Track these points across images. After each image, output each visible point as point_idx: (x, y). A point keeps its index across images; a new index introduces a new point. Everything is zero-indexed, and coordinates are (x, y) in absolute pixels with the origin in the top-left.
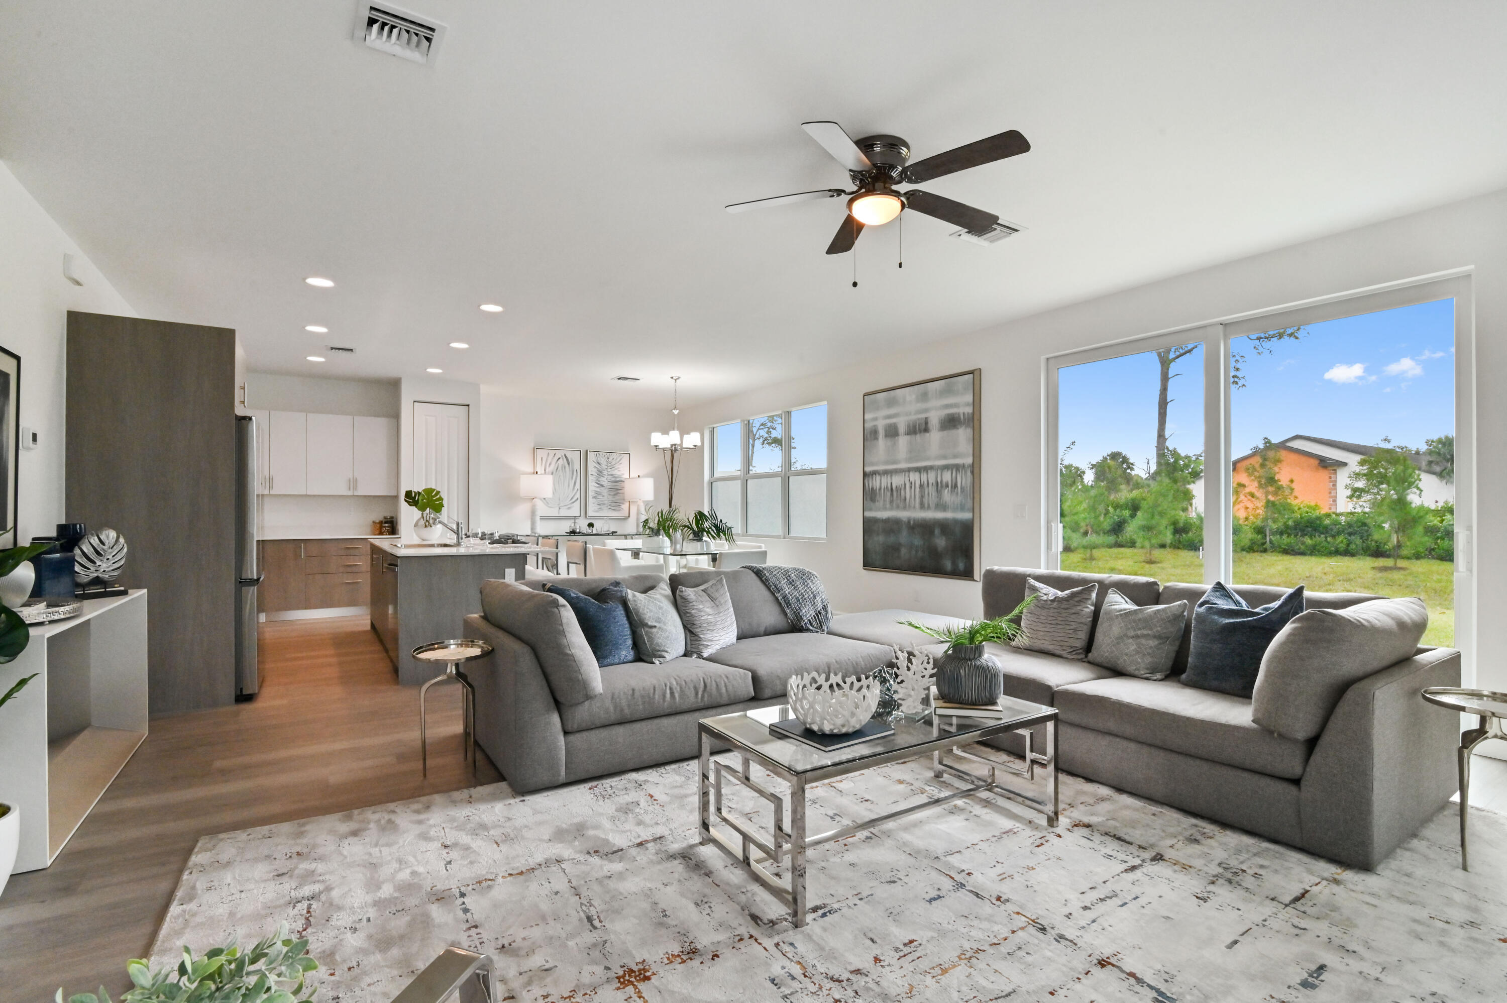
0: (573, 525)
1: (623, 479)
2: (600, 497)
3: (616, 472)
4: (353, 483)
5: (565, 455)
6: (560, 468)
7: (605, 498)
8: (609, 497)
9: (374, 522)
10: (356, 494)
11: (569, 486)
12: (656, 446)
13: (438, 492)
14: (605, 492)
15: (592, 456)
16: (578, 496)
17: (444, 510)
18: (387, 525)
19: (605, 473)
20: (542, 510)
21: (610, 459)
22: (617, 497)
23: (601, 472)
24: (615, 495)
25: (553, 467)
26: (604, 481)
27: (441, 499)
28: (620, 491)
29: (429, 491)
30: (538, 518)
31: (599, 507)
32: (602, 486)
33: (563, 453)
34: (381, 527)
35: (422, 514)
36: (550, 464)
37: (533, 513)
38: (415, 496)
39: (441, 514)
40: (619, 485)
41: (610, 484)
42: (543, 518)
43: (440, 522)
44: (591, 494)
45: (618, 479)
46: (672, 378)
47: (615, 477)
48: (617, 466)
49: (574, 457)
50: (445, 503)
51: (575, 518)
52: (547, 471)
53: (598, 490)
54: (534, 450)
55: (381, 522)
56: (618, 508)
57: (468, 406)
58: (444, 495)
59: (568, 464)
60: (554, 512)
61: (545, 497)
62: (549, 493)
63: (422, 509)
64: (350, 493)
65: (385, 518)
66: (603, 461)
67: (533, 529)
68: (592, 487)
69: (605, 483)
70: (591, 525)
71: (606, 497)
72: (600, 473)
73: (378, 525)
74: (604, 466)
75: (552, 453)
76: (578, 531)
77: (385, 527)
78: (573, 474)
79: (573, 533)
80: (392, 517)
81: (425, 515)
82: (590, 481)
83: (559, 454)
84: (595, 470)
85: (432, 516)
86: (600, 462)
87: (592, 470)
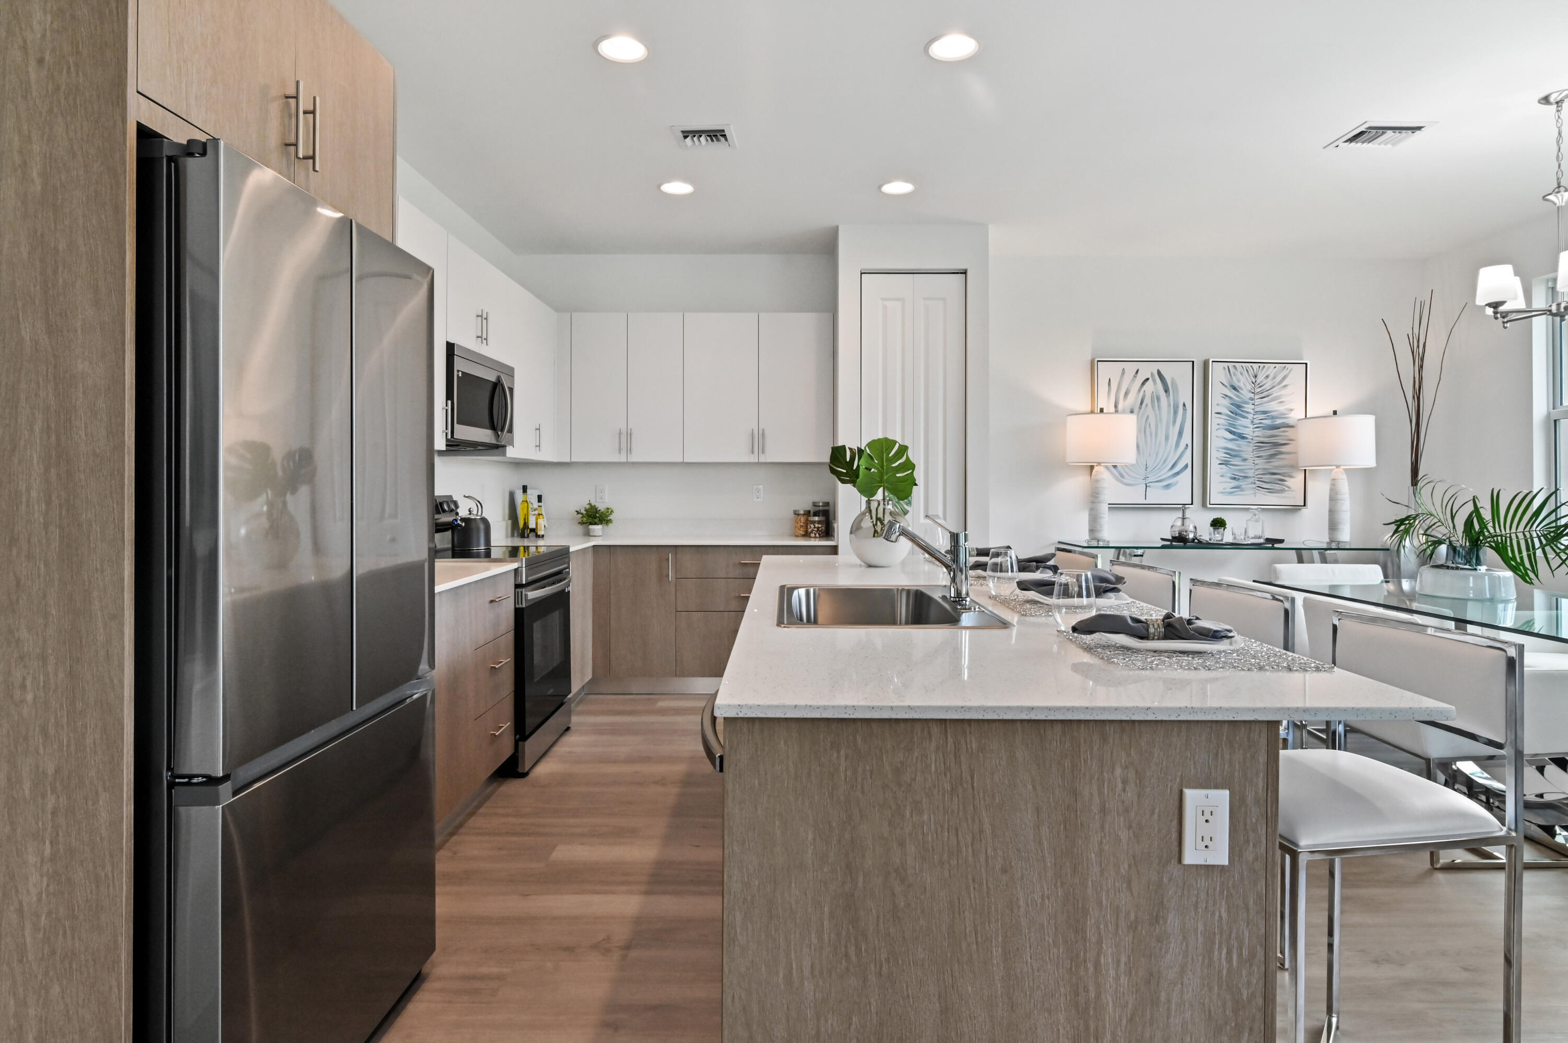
0: (1179, 523)
1: (1291, 422)
2: (1235, 461)
3: (1273, 406)
4: (758, 440)
5: (1159, 373)
6: (1147, 400)
7: (1249, 464)
8: (1258, 461)
9: (796, 513)
10: (762, 460)
11: (1167, 438)
12: (1495, 305)
13: (903, 449)
14: (1247, 450)
15: (1217, 374)
16: (1187, 459)
17: (918, 493)
18: (816, 519)
19: (1249, 408)
20: (1113, 491)
21: (1260, 378)
22: (1276, 462)
23: (1239, 407)
24: (1272, 456)
25: (1133, 399)
26: (1246, 426)
27: (909, 466)
28: (1284, 449)
29: (883, 446)
30: (1104, 508)
31: (1235, 483)
32: (1241, 436)
33: (1154, 368)
34: (807, 522)
35: (868, 502)
36: (1126, 394)
37: (1094, 497)
38: (852, 459)
39: (909, 503)
40: (1282, 435)
41: (1258, 432)
42: (1115, 507)
43: (904, 533)
44: (1215, 456)
45: (1278, 422)
46: (1546, 100)
47: (1273, 418)
48: (1276, 392)
49: (1179, 375)
50: (919, 475)
51: (1183, 507)
52: (1120, 407)
53: (1230, 445)
54: (1093, 366)
55: (808, 513)
56: (1277, 487)
57: (965, 272)
58: (915, 455)
59: (1166, 391)
60: (1137, 497)
61: (1116, 461)
62: (1128, 456)
63: (868, 492)
64: (753, 459)
65: (815, 504)
66: (1244, 382)
67: (1093, 530)
68: (1219, 439)
69: (1249, 432)
70: (1218, 524)
71: (1253, 463)
72: (1237, 409)
73: (803, 519)
74: (1246, 394)
75: (1131, 368)
76: (1191, 536)
77: (813, 522)
78: (1176, 412)
79: (1181, 540)
80: (827, 504)
81: (874, 505)
82: (1215, 427)
83: (1147, 370)
84: (1226, 402)
85: (890, 507)
86: (1236, 384)
87: (1218, 402)
